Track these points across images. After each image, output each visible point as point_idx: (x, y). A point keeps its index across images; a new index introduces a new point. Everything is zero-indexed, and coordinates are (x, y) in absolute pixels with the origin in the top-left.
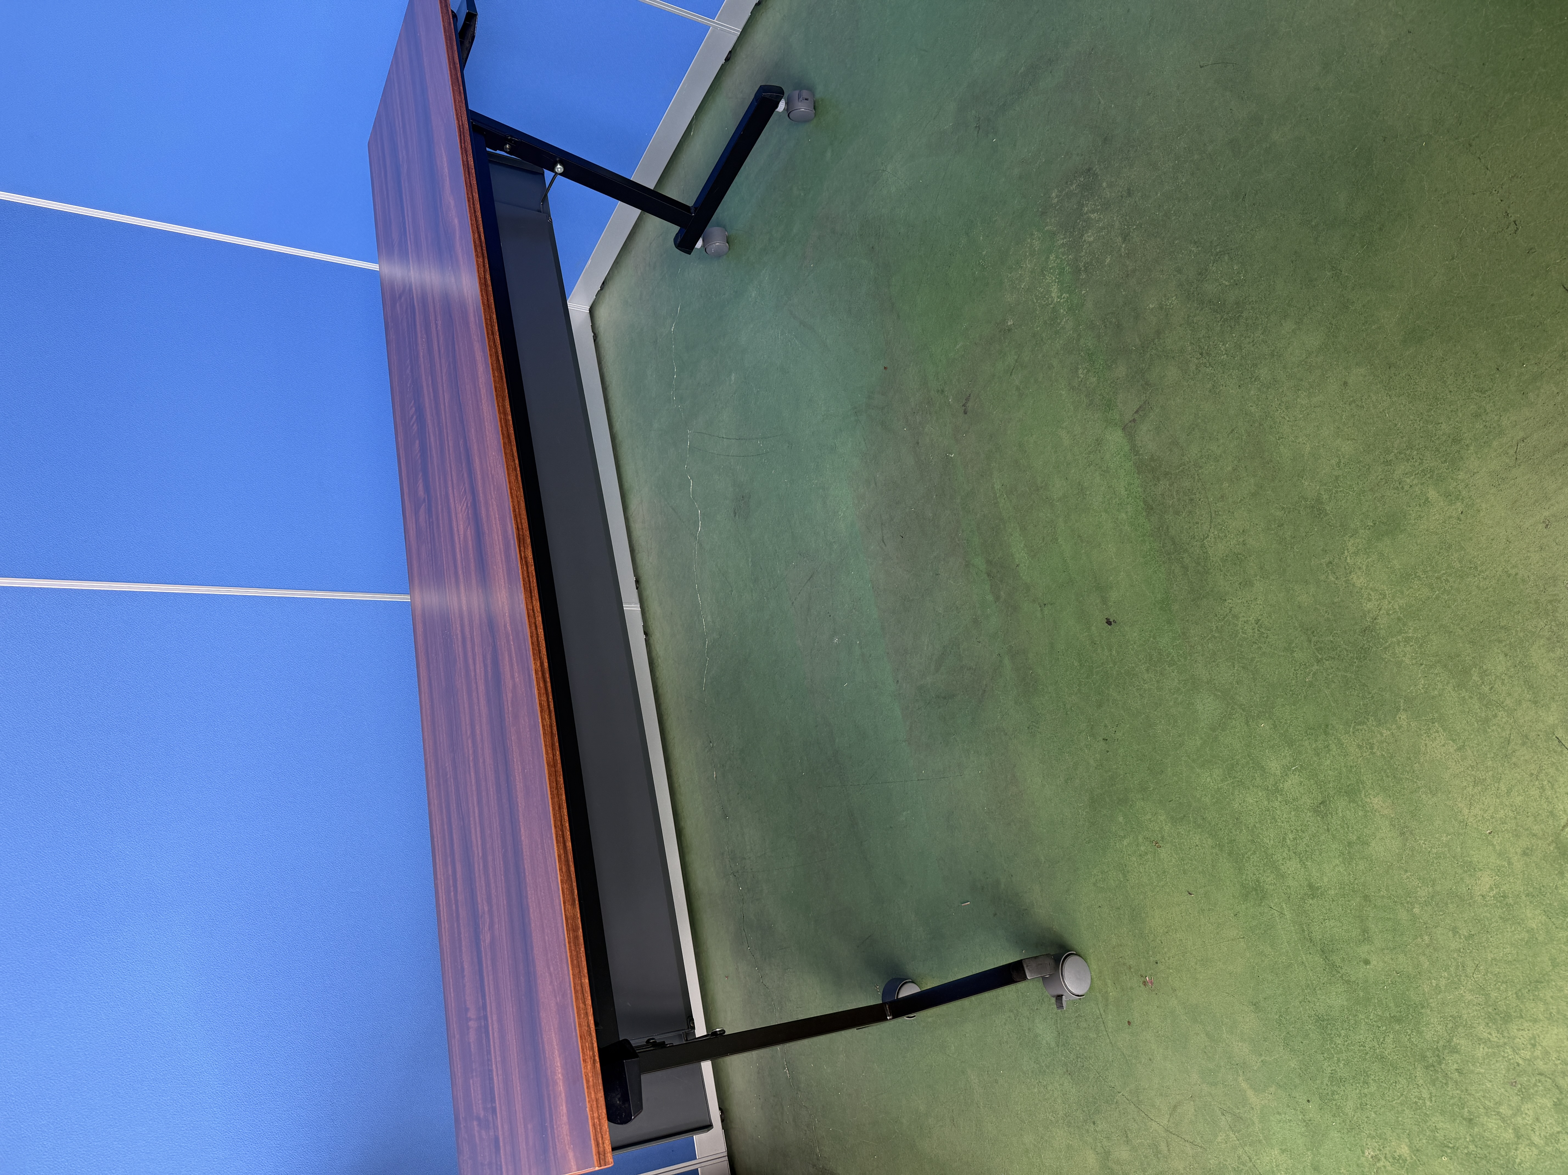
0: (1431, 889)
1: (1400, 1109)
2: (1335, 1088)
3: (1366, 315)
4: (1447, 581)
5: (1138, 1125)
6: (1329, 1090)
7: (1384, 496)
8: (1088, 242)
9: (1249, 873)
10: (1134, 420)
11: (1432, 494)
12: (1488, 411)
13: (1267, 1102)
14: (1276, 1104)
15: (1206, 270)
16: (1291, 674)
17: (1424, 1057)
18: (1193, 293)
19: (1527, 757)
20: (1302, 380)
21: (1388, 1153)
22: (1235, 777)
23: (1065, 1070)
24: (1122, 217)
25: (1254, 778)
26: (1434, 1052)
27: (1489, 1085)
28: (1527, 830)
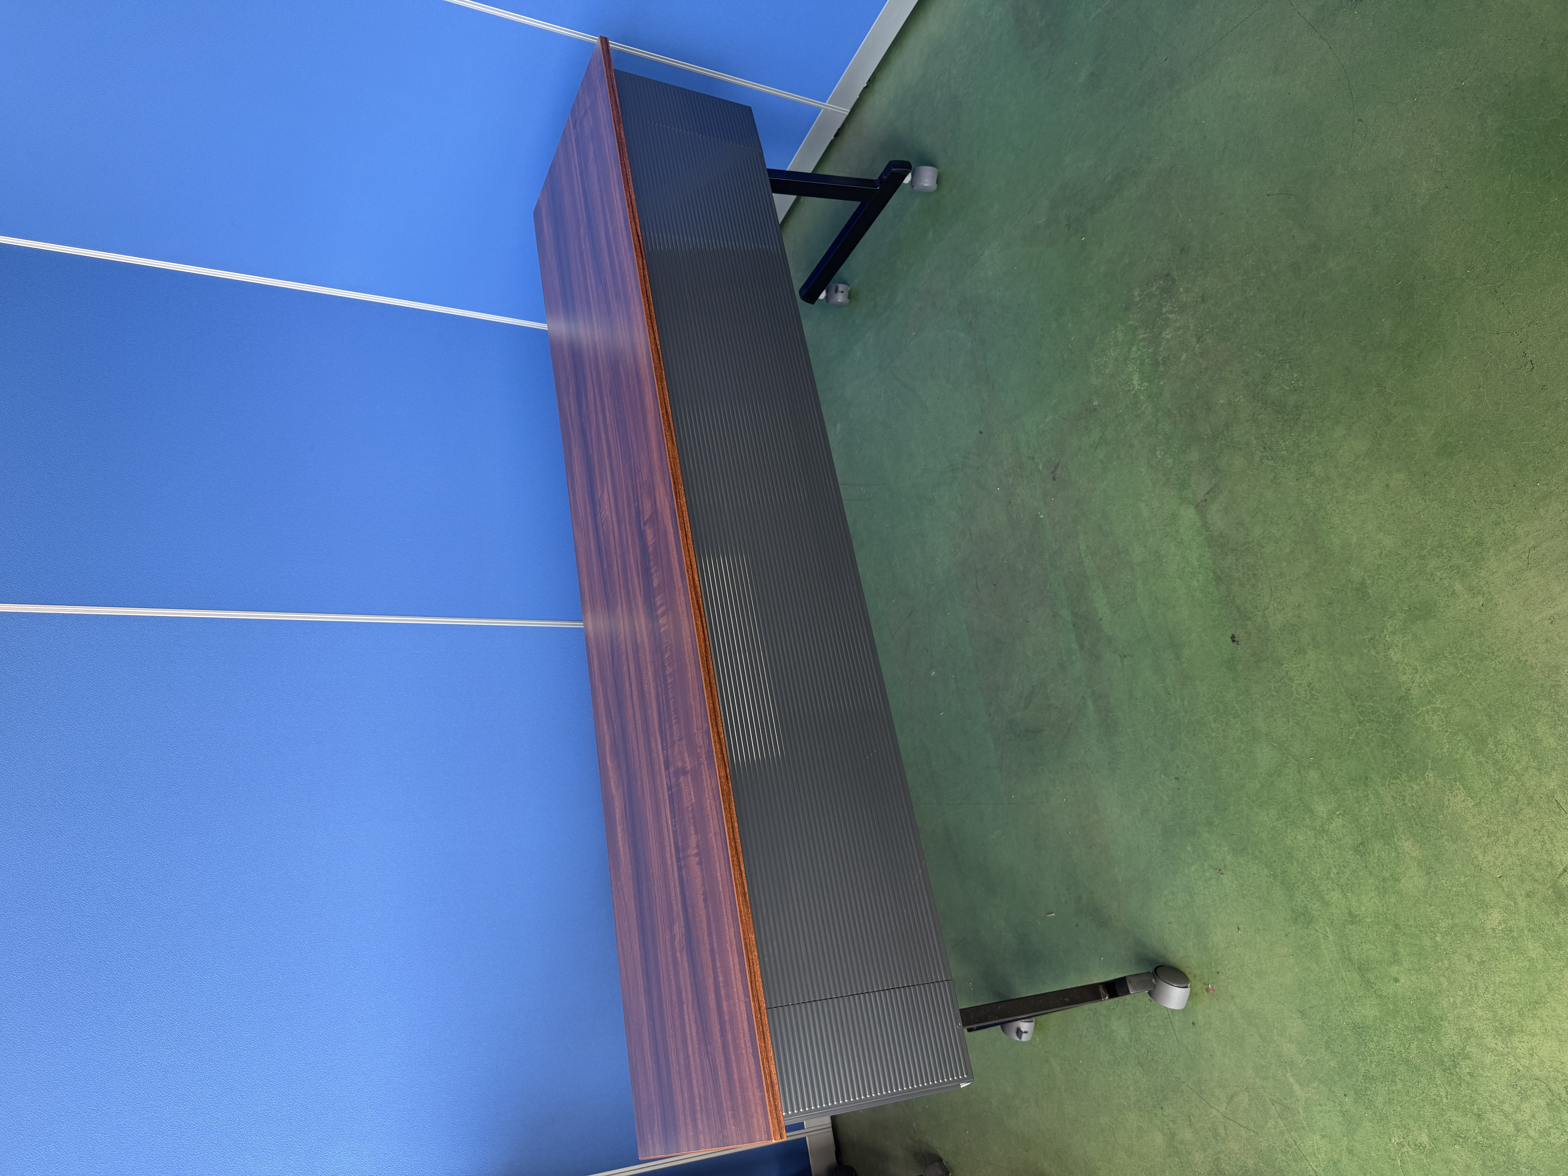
0: (1450, 922)
1: (1421, 1104)
2: (1368, 1085)
3: (1406, 428)
4: (1469, 662)
5: (1200, 1111)
6: (1363, 1086)
7: (1418, 586)
8: (1166, 339)
9: (1298, 900)
10: (1205, 500)
11: (1458, 587)
12: (1506, 520)
13: (1310, 1095)
14: (1318, 1097)
15: (1270, 375)
16: (1337, 732)
17: (1442, 1062)
18: (1258, 394)
19: (1531, 815)
20: (1350, 479)
21: (1410, 1140)
22: (1288, 818)
23: (1137, 1063)
24: (1196, 320)
25: (1304, 819)
26: (1450, 1058)
27: (1495, 1087)
28: (1530, 876)
